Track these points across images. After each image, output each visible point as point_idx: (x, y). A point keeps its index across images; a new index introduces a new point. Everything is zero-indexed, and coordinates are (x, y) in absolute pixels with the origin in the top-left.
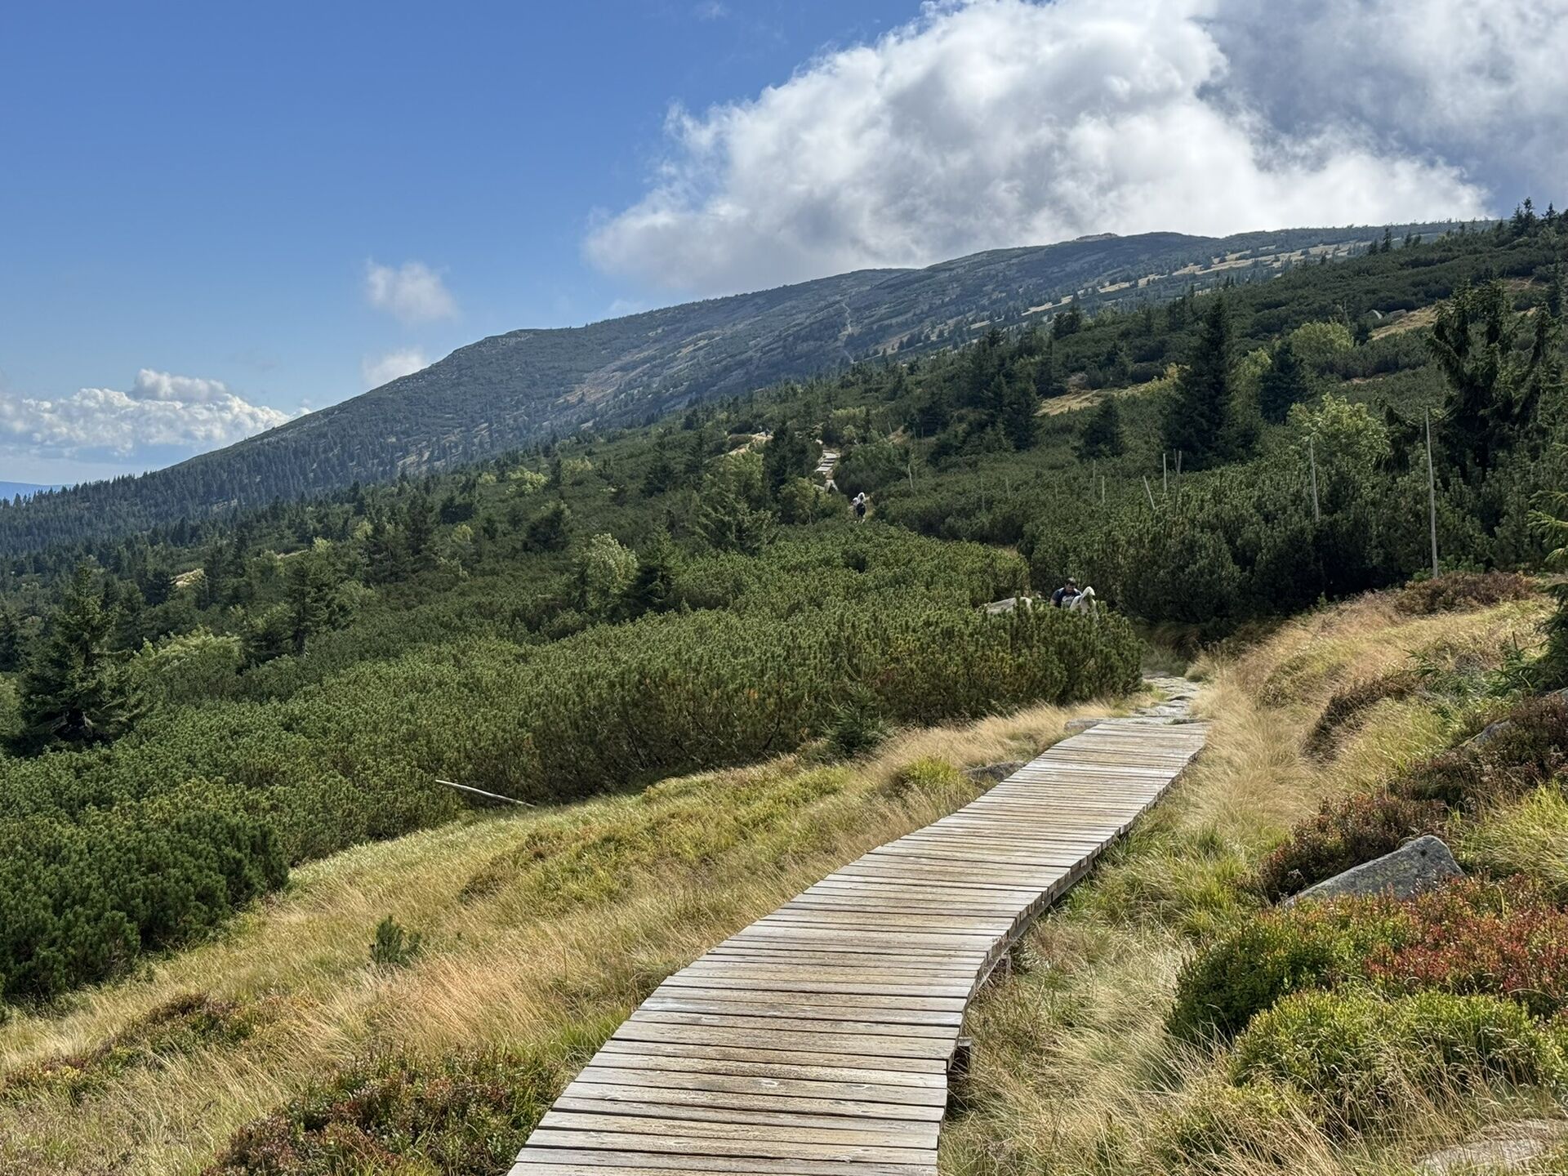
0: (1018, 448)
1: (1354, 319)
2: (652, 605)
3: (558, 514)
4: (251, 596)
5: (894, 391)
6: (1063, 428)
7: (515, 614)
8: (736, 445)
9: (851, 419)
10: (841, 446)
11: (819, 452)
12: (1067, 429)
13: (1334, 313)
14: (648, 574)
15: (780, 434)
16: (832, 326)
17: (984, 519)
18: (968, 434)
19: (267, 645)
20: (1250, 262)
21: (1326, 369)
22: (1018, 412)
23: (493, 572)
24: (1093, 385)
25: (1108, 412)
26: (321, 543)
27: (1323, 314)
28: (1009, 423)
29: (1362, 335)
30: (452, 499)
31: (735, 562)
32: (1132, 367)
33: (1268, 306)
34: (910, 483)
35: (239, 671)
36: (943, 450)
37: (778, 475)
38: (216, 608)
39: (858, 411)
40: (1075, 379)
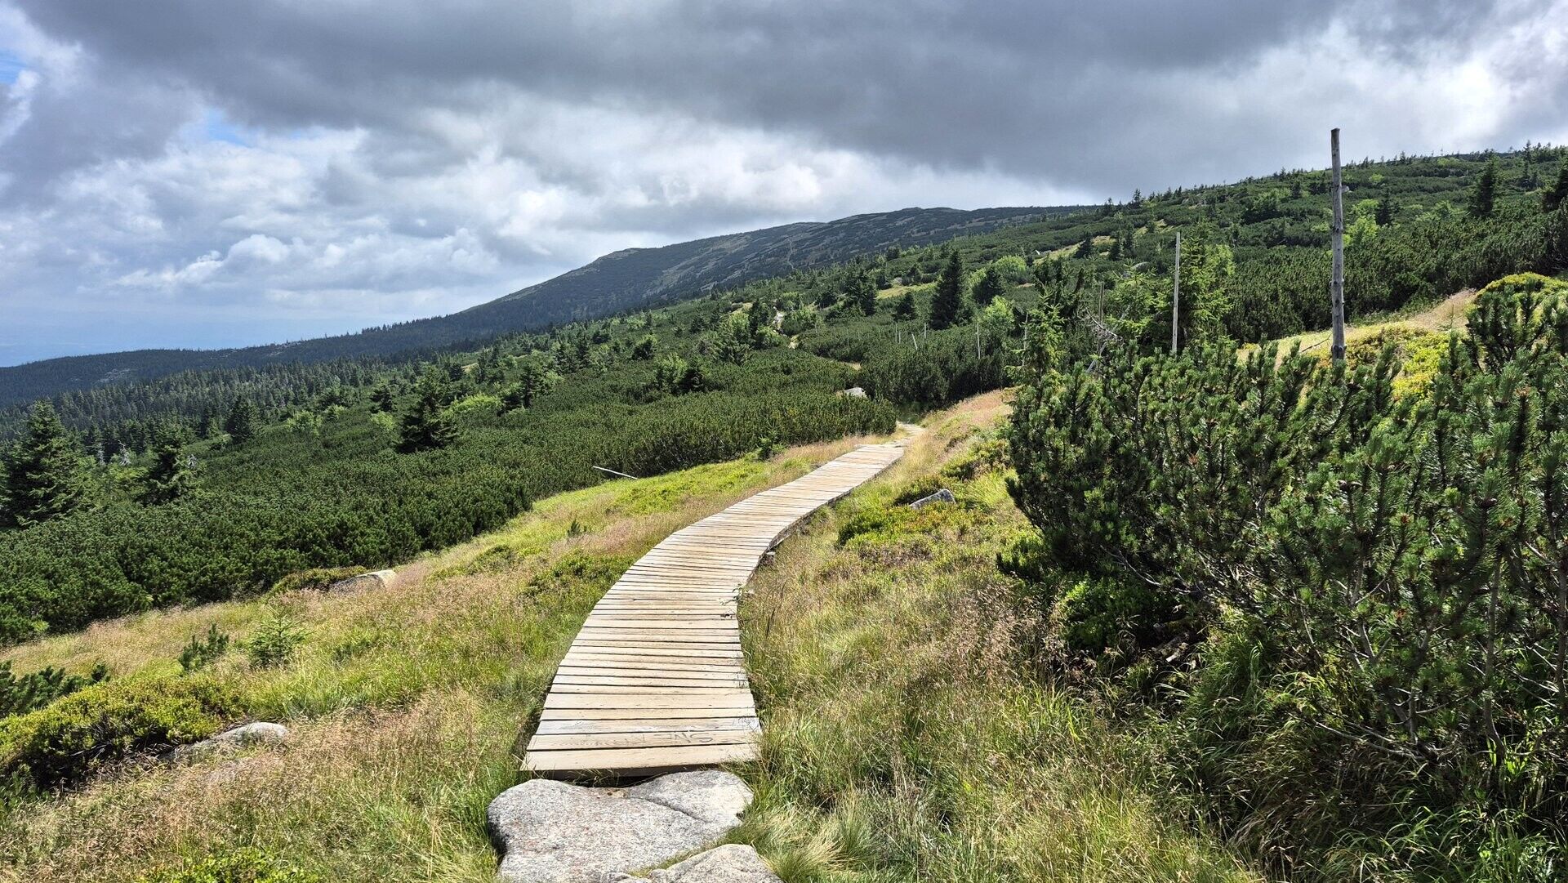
0: (867, 315)
1: (1027, 253)
2: (692, 389)
3: (649, 342)
4: (502, 377)
5: (812, 284)
6: (887, 306)
7: (629, 391)
8: (735, 309)
9: (791, 298)
10: (785, 310)
11: (774, 314)
12: (890, 306)
13: (1018, 251)
14: (691, 373)
15: (755, 306)
16: (784, 251)
17: (847, 349)
18: (844, 307)
19: (512, 401)
20: (982, 223)
21: (1011, 279)
22: (868, 298)
23: (618, 369)
24: (905, 284)
25: (908, 298)
26: (535, 352)
27: (1012, 252)
28: (863, 303)
29: (1029, 262)
30: (598, 333)
31: (730, 368)
32: (923, 275)
33: (988, 247)
34: (816, 331)
35: (499, 414)
36: (832, 315)
37: (754, 325)
38: (485, 384)
39: (794, 294)
40: (896, 280)
